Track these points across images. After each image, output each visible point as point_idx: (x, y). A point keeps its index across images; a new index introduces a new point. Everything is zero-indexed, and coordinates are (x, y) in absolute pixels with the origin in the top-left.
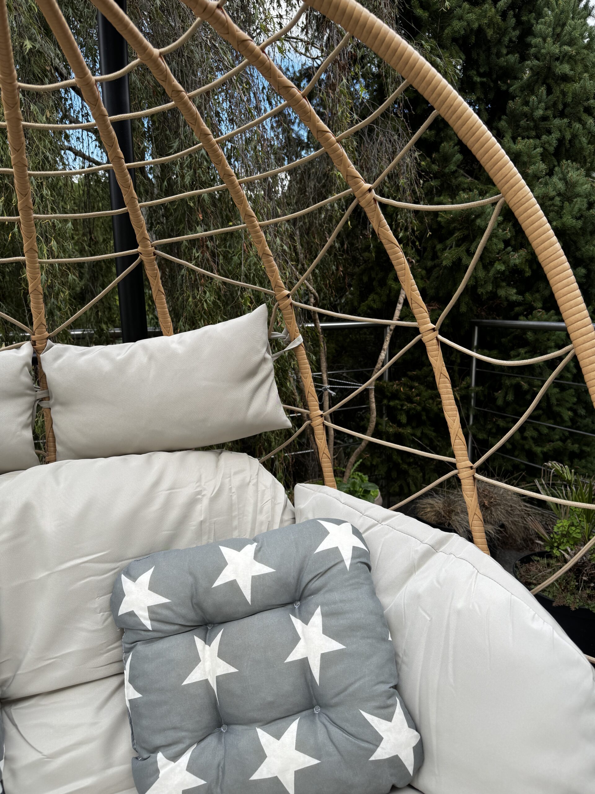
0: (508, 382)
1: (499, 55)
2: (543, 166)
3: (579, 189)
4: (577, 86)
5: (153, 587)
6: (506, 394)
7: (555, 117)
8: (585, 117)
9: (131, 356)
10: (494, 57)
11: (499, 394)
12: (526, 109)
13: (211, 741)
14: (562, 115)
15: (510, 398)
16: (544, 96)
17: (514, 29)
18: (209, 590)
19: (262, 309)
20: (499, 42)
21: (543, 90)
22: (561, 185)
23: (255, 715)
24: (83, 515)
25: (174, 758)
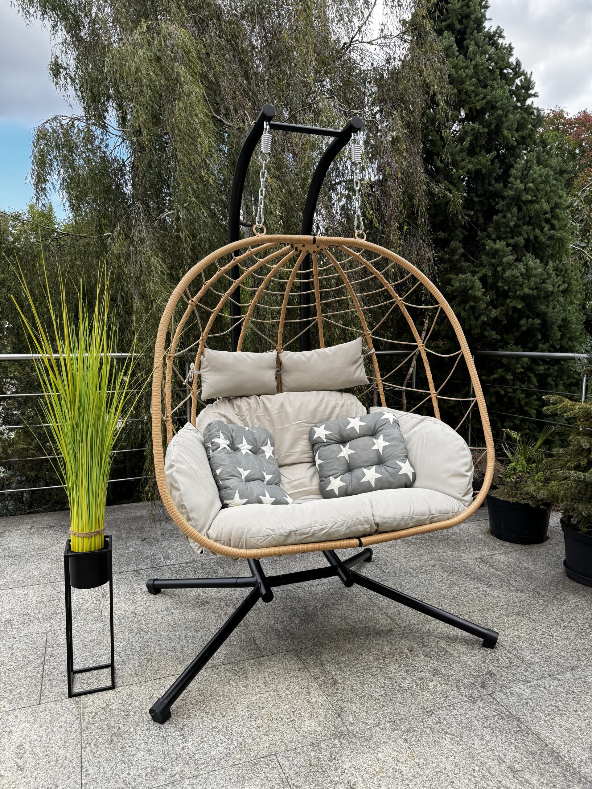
1: (490, 184)
2: (512, 258)
3: (534, 272)
4: (537, 206)
5: (326, 429)
7: (524, 225)
8: (544, 224)
9: (312, 355)
10: (486, 185)
12: (505, 220)
13: (347, 474)
14: (529, 223)
16: (516, 213)
17: (500, 169)
18: (344, 430)
19: (360, 339)
20: (490, 175)
21: (515, 210)
22: (523, 270)
23: (362, 464)
24: (300, 407)
25: (336, 478)
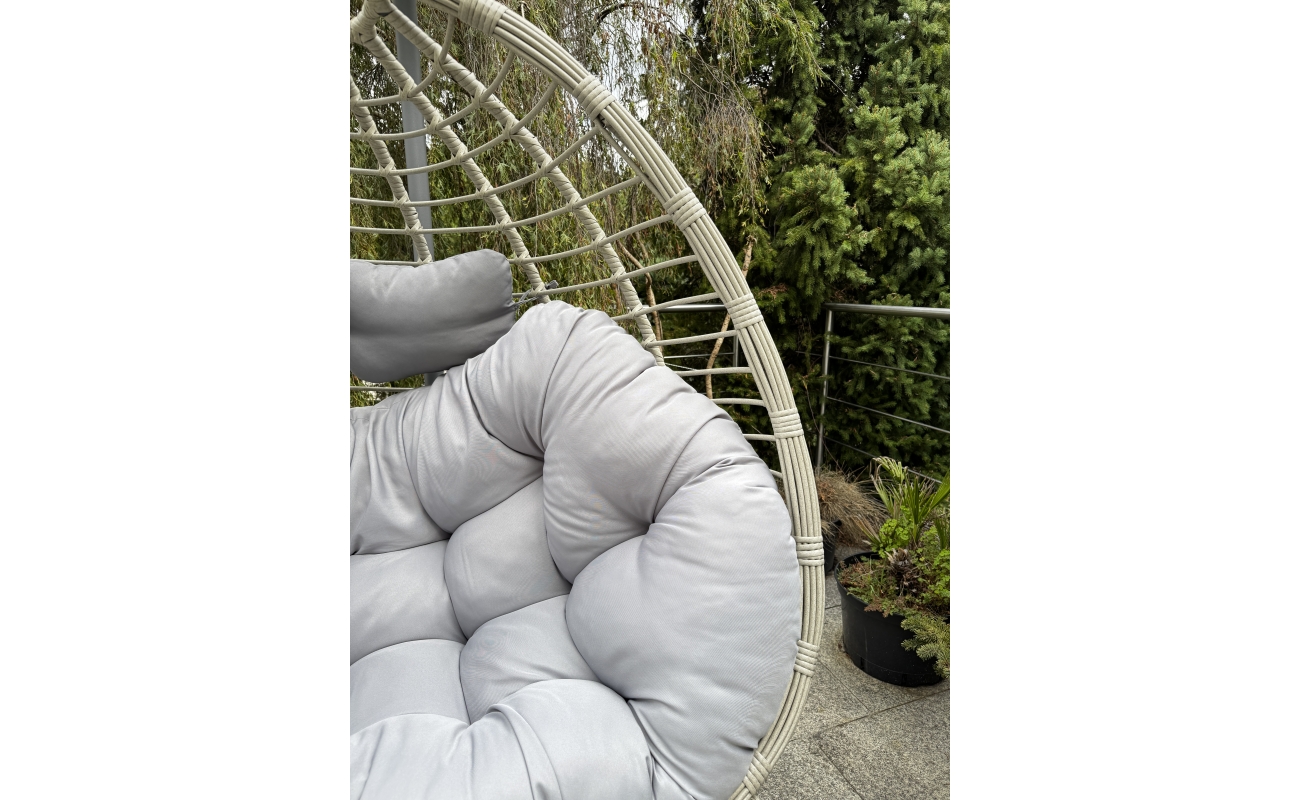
0: (858, 371)
2: (901, 138)
6: (857, 383)
7: (923, 82)
11: (849, 383)
12: (889, 74)
15: (860, 387)
21: (909, 53)
22: (920, 159)
